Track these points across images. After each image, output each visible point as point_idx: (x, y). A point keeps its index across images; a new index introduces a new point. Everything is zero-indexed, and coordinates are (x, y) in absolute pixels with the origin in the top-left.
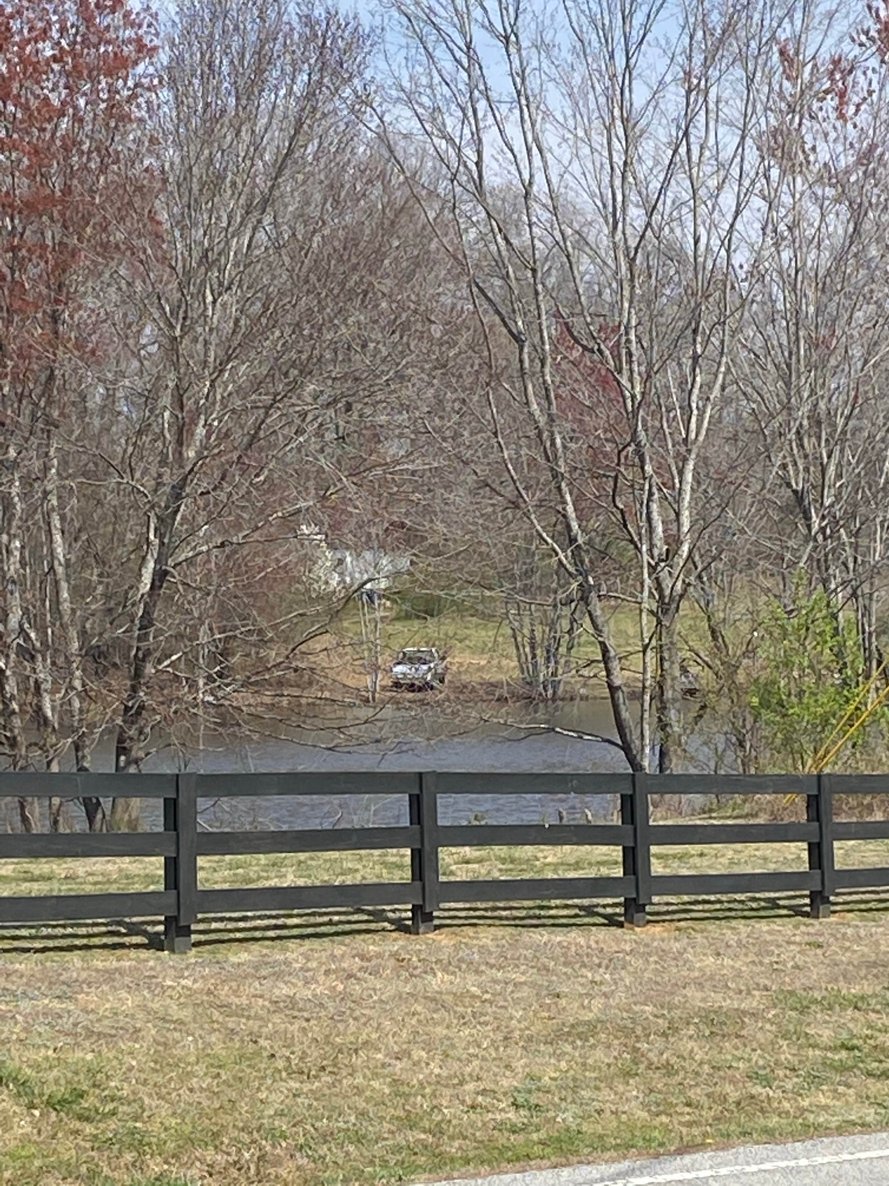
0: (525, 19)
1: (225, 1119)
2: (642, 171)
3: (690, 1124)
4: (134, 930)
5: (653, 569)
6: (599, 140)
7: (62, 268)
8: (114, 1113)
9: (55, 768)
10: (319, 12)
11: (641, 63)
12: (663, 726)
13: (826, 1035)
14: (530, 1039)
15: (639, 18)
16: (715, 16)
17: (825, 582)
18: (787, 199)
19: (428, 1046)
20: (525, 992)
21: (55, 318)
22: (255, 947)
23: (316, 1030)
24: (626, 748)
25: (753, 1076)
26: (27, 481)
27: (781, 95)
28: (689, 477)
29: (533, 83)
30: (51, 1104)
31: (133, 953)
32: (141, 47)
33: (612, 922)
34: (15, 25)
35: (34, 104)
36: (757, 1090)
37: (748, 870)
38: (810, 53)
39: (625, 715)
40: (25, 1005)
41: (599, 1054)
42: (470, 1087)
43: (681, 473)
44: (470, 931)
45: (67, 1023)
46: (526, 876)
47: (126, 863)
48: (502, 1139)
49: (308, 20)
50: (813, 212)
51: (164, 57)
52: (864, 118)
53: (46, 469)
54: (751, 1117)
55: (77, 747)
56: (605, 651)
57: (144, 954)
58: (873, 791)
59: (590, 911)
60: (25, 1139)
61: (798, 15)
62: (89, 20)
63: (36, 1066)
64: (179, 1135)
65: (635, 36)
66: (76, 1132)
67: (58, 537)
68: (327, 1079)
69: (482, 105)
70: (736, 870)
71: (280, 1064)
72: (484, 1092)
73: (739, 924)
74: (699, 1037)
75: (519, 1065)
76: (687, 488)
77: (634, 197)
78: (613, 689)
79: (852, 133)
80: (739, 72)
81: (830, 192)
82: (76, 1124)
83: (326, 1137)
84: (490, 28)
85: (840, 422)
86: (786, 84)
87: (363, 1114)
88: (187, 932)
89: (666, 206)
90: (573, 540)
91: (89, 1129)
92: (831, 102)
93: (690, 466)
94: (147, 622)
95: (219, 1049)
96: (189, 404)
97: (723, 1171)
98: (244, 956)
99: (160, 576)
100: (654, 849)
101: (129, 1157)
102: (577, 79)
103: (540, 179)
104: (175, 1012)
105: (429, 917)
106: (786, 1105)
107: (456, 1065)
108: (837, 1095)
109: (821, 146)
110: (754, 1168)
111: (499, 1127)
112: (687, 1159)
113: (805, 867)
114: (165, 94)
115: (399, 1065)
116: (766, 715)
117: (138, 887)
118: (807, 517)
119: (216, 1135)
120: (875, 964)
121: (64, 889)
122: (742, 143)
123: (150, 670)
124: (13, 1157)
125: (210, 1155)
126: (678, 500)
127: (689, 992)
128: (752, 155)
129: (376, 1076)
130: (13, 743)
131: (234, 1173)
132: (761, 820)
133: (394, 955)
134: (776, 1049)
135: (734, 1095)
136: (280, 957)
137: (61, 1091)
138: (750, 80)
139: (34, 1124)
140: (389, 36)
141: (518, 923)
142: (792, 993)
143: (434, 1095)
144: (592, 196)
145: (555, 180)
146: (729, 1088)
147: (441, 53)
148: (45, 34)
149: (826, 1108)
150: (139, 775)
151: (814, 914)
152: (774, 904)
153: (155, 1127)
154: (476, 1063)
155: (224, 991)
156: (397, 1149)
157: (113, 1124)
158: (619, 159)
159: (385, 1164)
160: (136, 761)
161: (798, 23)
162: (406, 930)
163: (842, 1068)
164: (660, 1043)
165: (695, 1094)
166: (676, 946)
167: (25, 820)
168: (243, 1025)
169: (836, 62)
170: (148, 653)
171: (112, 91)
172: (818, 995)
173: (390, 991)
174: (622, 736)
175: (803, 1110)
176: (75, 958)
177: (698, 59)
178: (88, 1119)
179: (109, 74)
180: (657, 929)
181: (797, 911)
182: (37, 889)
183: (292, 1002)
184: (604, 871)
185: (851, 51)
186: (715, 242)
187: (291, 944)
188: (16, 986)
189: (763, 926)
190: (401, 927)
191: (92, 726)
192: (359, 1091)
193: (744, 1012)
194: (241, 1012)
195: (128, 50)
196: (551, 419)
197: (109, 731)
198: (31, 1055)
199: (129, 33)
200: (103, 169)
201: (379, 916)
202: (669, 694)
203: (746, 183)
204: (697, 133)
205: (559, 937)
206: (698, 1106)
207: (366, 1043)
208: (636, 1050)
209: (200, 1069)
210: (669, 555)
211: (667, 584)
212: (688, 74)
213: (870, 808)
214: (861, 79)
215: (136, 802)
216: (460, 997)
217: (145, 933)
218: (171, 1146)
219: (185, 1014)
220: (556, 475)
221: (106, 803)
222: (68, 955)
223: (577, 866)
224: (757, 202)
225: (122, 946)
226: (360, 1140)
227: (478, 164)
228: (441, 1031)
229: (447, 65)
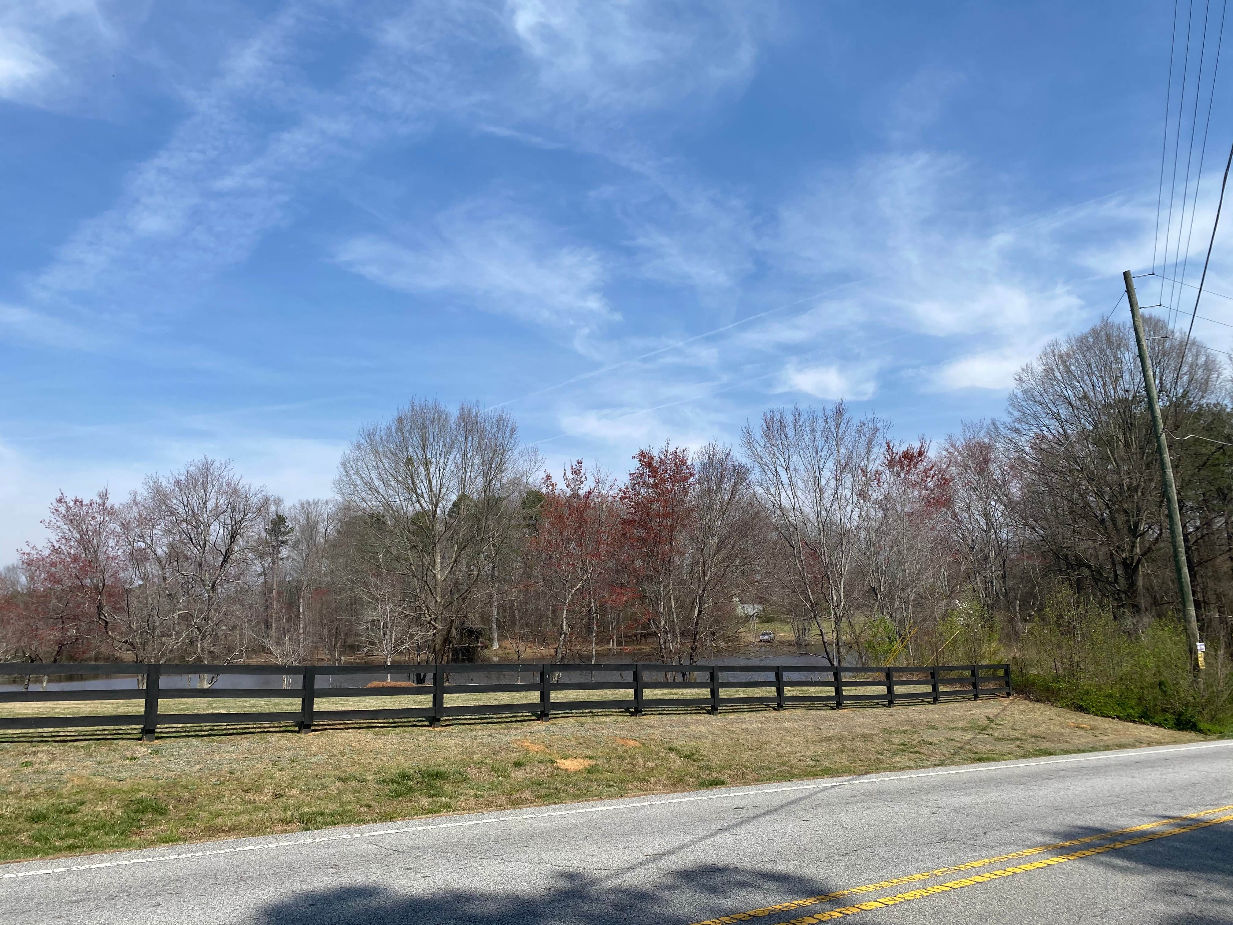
0: (791, 463)
1: (732, 762)
2: (825, 501)
3: (861, 766)
4: (703, 709)
5: (834, 609)
6: (812, 494)
7: (672, 531)
8: (702, 760)
9: (674, 664)
10: (736, 464)
11: (823, 474)
12: (839, 652)
13: (897, 741)
14: (814, 741)
15: (822, 462)
16: (843, 461)
17: (882, 613)
18: (865, 508)
19: (785, 743)
20: (811, 728)
21: (671, 544)
22: (735, 714)
23: (755, 738)
24: (829, 659)
25: (878, 753)
26: (665, 587)
27: (862, 480)
28: (842, 584)
29: (794, 480)
30: (686, 756)
31: (703, 715)
32: (691, 474)
33: (832, 708)
34: (659, 470)
35: (665, 489)
36: (879, 757)
37: (869, 694)
38: (869, 469)
39: (828, 650)
40: (677, 729)
41: (833, 746)
42: (798, 754)
43: (840, 583)
44: (794, 711)
45: (688, 734)
46: (807, 695)
47: (696, 690)
48: (809, 769)
49: (733, 466)
50: (873, 512)
51: (697, 476)
52: (885, 486)
53: (669, 583)
54: (878, 764)
55: (679, 658)
56: (822, 632)
57: (706, 716)
58: (903, 672)
59: (826, 705)
60: (679, 767)
61: (865, 460)
62: (677, 468)
63: (681, 746)
64: (720, 766)
65: (821, 467)
66: (693, 765)
67: (673, 601)
68: (759, 751)
69: (781, 486)
70: (866, 694)
71: (746, 747)
72: (802, 756)
73: (869, 709)
74: (861, 741)
75: (811, 748)
76: (842, 587)
77: (823, 509)
78: (824, 643)
79: (882, 490)
80: (850, 475)
81: (877, 506)
82: (692, 762)
83: (760, 768)
84: (782, 466)
85: (884, 568)
86: (864, 478)
87: (770, 762)
88: (717, 709)
89: (832, 511)
90: (811, 601)
91: (696, 764)
92: (876, 482)
93: (843, 581)
94: (697, 624)
95: (729, 742)
96: (706, 566)
97: (879, 779)
98: (733, 717)
99: (700, 612)
100: (843, 688)
101: (708, 772)
102: (805, 478)
103: (797, 505)
104: (716, 732)
105: (782, 706)
106: (888, 761)
107: (794, 748)
108: (902, 758)
109: (874, 494)
110: (887, 779)
111: (808, 766)
112: (868, 776)
113: (886, 693)
114: (697, 486)
115: (778, 748)
116: (870, 650)
117: (701, 697)
118: (876, 595)
119: (730, 766)
120: (908, 721)
121: (682, 697)
122: (852, 494)
123: (698, 637)
124: (677, 771)
125: (729, 772)
126: (840, 590)
127: (857, 728)
128: (855, 497)
129: (773, 751)
130: (663, 657)
131: (736, 777)
132: (870, 680)
133: (773, 717)
134: (883, 745)
135: (873, 758)
136: (742, 717)
137: (688, 753)
138: (854, 477)
139: (682, 762)
140: (755, 469)
141: (807, 708)
142: (886, 729)
143: (789, 757)
144: (811, 508)
145: (801, 505)
146: (871, 756)
147: (769, 473)
148: (666, 472)
149: (899, 762)
150: (696, 666)
151: (889, 706)
152: (877, 704)
153: (714, 764)
154: (799, 748)
155: (729, 726)
156: (780, 772)
157: (702, 762)
158: (818, 499)
159: (777, 776)
160: (695, 662)
161: (866, 462)
162: (776, 710)
163: (902, 751)
164: (850, 743)
165: (862, 757)
166: (852, 715)
167: (667, 678)
168: (735, 736)
169: (877, 472)
170: (697, 632)
171: (684, 485)
172: (893, 729)
173: (774, 726)
174: (828, 656)
175: (893, 763)
176: (688, 716)
177: (839, 472)
178: (696, 761)
179: (683, 481)
180: (845, 710)
181: (884, 706)
182: (675, 697)
183: (747, 730)
184: (829, 694)
185: (881, 468)
186: (846, 521)
187: (745, 713)
188: (674, 724)
189: (875, 710)
190: (774, 709)
191: (683, 652)
192: (768, 755)
193: (873, 735)
194: (734, 732)
195: (688, 475)
196: (803, 569)
197: (688, 654)
198: (679, 743)
199: (688, 471)
200: (682, 505)
201: (768, 706)
202: (840, 644)
203: (854, 504)
204: (839, 491)
205: (818, 712)
206: (863, 761)
207: (769, 742)
208: (843, 745)
209: (724, 748)
210: (838, 606)
211: (838, 614)
212: (836, 476)
213: (901, 676)
214: (884, 476)
215: (695, 673)
216: (793, 729)
217: (705, 710)
218: (718, 769)
219: (719, 732)
220: (805, 583)
221: (687, 673)
222: (686, 716)
223: (821, 692)
224: (857, 509)
225: (700, 713)
226: (769, 769)
227: (780, 501)
228: (788, 738)
229: (771, 476)
